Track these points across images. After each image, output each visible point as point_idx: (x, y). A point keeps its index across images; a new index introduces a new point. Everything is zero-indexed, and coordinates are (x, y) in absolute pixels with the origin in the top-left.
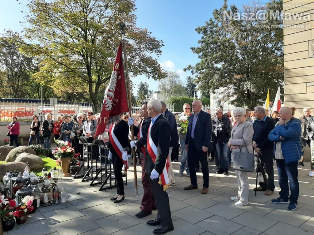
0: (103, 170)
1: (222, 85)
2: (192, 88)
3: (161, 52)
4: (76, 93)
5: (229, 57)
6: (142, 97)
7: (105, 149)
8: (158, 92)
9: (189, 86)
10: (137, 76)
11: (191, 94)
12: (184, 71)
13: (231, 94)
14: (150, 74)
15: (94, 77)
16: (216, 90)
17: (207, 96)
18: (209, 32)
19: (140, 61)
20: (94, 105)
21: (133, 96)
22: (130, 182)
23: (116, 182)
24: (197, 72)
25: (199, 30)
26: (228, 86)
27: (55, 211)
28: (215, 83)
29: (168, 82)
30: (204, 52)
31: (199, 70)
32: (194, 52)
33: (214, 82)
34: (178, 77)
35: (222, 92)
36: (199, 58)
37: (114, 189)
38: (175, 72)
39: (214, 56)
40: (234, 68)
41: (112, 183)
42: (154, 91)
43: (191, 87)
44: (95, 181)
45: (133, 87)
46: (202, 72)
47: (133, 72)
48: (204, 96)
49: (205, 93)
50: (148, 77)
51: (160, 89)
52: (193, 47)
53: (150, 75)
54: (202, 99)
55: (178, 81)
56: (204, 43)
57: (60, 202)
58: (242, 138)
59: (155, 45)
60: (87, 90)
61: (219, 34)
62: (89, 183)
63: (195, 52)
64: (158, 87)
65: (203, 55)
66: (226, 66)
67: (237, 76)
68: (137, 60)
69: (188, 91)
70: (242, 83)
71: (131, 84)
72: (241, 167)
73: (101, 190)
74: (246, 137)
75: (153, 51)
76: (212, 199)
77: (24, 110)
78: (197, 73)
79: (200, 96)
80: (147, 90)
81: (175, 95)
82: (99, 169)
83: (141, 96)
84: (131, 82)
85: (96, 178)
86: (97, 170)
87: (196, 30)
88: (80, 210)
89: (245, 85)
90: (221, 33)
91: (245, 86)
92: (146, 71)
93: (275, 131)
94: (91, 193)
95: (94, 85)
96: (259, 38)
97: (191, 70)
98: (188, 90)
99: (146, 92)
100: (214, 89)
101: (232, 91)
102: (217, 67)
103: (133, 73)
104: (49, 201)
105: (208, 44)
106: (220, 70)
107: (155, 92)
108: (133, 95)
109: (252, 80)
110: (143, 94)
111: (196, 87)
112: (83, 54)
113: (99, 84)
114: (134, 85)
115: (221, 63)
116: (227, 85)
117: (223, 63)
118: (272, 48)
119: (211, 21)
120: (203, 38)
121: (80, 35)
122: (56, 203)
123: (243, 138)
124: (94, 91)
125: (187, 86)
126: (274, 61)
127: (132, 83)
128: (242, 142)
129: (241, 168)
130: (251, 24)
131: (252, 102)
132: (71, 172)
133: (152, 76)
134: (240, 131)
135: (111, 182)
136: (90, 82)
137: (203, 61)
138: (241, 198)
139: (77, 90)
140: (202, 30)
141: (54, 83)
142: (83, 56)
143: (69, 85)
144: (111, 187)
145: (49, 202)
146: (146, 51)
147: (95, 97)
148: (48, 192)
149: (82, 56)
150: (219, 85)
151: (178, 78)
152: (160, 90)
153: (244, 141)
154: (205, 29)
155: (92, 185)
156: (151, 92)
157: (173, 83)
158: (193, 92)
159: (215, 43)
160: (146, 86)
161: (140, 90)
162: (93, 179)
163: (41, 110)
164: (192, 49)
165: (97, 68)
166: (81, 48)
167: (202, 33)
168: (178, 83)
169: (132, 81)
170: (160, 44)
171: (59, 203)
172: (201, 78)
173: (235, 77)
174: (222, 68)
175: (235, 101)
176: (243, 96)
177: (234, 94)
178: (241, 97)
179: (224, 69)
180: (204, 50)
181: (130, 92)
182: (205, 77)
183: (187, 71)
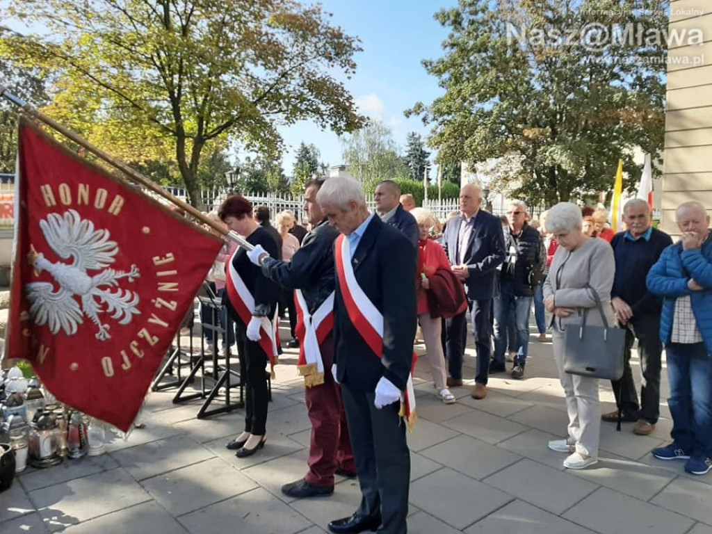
0: (209, 358)
1: (491, 153)
2: (419, 159)
3: (354, 66)
4: (146, 162)
6: (305, 178)
7: (213, 306)
8: (342, 168)
9: (411, 154)
10: (294, 123)
11: (416, 174)
12: (405, 117)
13: (511, 174)
14: (327, 120)
15: (190, 124)
16: (479, 165)
17: (452, 180)
18: (465, 24)
19: (302, 86)
20: (190, 193)
21: (283, 176)
22: (278, 393)
23: (242, 393)
24: (437, 120)
25: (443, 17)
26: (506, 155)
27: (69, 484)
28: (479, 148)
29: (364, 144)
30: (452, 70)
31: (442, 114)
32: (430, 72)
33: (476, 143)
34: (388, 132)
35: (492, 170)
36: (441, 85)
37: (236, 413)
38: (381, 122)
39: (480, 80)
41: (231, 395)
42: (331, 165)
43: (416, 156)
44: (187, 389)
45: (284, 152)
46: (448, 121)
47: (284, 112)
48: (446, 179)
49: (448, 171)
50: (321, 128)
51: (345, 159)
52: (428, 59)
53: (327, 122)
54: (441, 185)
55: (388, 142)
56: (455, 50)
57: (86, 454)
58: (587, 286)
59: (339, 47)
60: (173, 156)
61: (491, 30)
62: (172, 393)
63: (432, 71)
64: (341, 156)
65: (450, 79)
66: (504, 106)
67: (529, 131)
68: (294, 84)
69: (411, 166)
70: (542, 148)
71: (279, 143)
72: (590, 366)
73: (202, 415)
74: (599, 285)
75: (334, 62)
76: (500, 445)
78: (435, 123)
79: (437, 180)
80: (315, 162)
81: (380, 176)
82: (197, 358)
83: (303, 176)
84: (280, 138)
85: (191, 380)
86: (194, 359)
87: (436, 17)
88: (141, 482)
89: (547, 154)
90: (494, 27)
91: (548, 156)
92: (317, 111)
93: (664, 267)
94: (175, 426)
95: (189, 145)
97: (422, 115)
98: (410, 164)
99: (313, 168)
100: (475, 162)
101: (516, 167)
102: (483, 109)
103: (286, 115)
104: (55, 453)
105: (464, 51)
106: (490, 117)
107: (333, 168)
108: (282, 173)
109: (562, 141)
110: (306, 172)
111: (427, 157)
112: (161, 63)
113: (200, 141)
114: (287, 147)
115: (491, 99)
116: (505, 153)
117: (497, 99)
118: (613, 66)
120: (452, 36)
121: (152, 16)
122: (74, 456)
123: (589, 287)
124: (188, 160)
125: (407, 154)
126: (618, 98)
127: (281, 141)
128: (590, 297)
129: (588, 369)
130: (568, 6)
131: (561, 193)
133: (332, 125)
134: (581, 265)
135: (228, 393)
136: (180, 134)
137: (451, 94)
138: (581, 447)
139: (149, 155)
140: (449, 18)
141: (88, 135)
142: (161, 69)
143: (129, 142)
144: (229, 409)
145: (55, 456)
146: (319, 60)
147: (192, 174)
148: (52, 429)
149: (159, 68)
150: (486, 152)
151: (388, 136)
152: (347, 164)
153: (594, 293)
154: (458, 15)
155: (179, 401)
156: (323, 167)
157: (376, 146)
158: (421, 170)
159: (482, 48)
160: (314, 153)
161: (300, 161)
162: (181, 383)
164: (426, 64)
165: (195, 99)
166: (155, 46)
167: (449, 25)
168: (387, 148)
169: (283, 137)
170: (354, 45)
171: (81, 457)
172: (446, 135)
173: (525, 135)
174: (495, 112)
175: (520, 190)
176: (539, 180)
177: (521, 173)
178: (534, 183)
179: (501, 113)
180: (453, 65)
181: (276, 166)
182: (455, 131)
183: (412, 116)
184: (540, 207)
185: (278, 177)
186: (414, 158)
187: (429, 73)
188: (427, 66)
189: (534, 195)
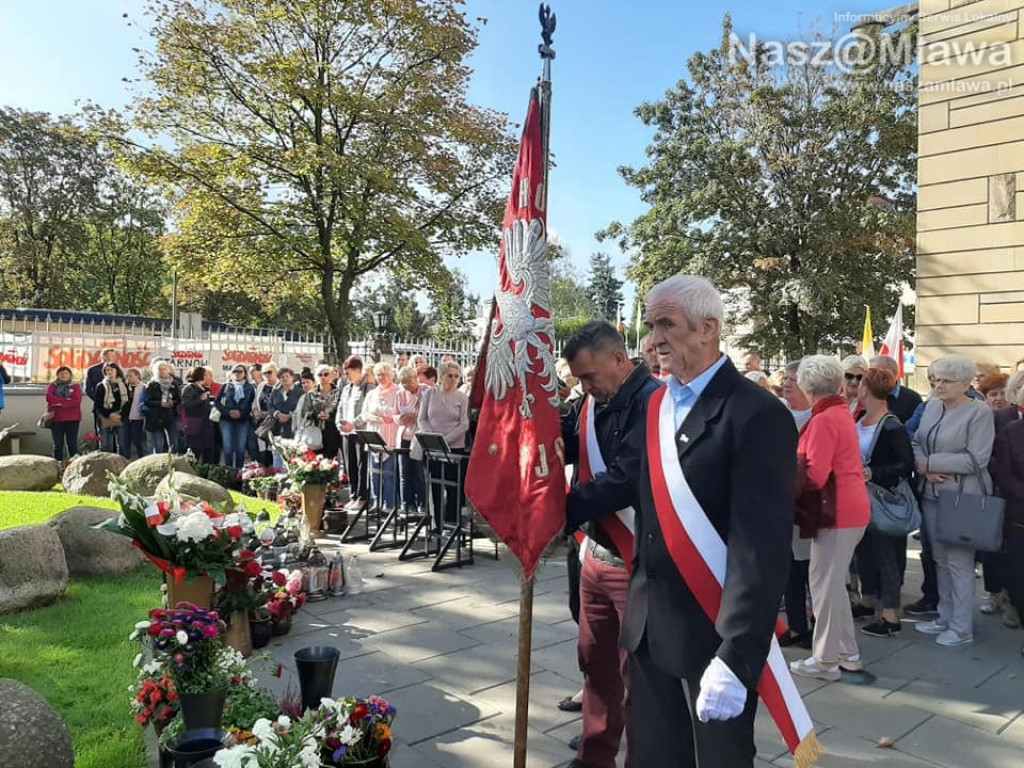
2: (608, 290)
5: (737, 201)
9: (596, 284)
11: (603, 310)
12: (596, 241)
13: (739, 315)
18: (676, 122)
24: (639, 244)
25: (646, 113)
26: (731, 291)
30: (660, 181)
31: (645, 239)
32: (629, 182)
36: (644, 199)
39: (696, 195)
40: (754, 236)
42: (482, 299)
43: (603, 287)
52: (626, 165)
55: (565, 267)
56: (663, 157)
57: (348, 593)
61: (709, 130)
62: (396, 553)
63: (632, 181)
65: (656, 192)
66: (729, 227)
67: (761, 261)
69: (595, 300)
70: (777, 282)
73: (436, 568)
77: (119, 349)
78: (637, 249)
80: (460, 294)
83: (450, 313)
87: (638, 112)
88: (414, 610)
89: (783, 290)
90: (713, 126)
91: (784, 294)
96: (832, 145)
97: (620, 238)
98: (594, 297)
101: (745, 305)
102: (699, 230)
104: (321, 590)
105: (675, 158)
106: (710, 241)
108: (416, 309)
109: (805, 274)
111: (619, 288)
113: (350, 274)
115: (712, 218)
116: (730, 287)
117: (717, 217)
118: (870, 177)
119: (682, 88)
120: (658, 137)
121: (296, 124)
122: (336, 594)
125: (591, 283)
130: (810, 102)
131: (805, 342)
132: (326, 527)
136: (326, 268)
137: (658, 212)
140: (654, 114)
147: (340, 317)
151: (564, 259)
154: (666, 110)
155: (406, 558)
156: (472, 301)
158: (612, 305)
159: (698, 155)
160: (458, 280)
163: (172, 348)
164: (624, 172)
167: (655, 123)
168: (563, 274)
171: (345, 595)
172: (652, 264)
173: (756, 265)
174: (716, 235)
175: (750, 337)
176: (776, 323)
177: (750, 315)
178: (769, 327)
179: (723, 237)
180: (661, 175)
181: (407, 299)
182: (664, 259)
183: (606, 240)
184: (778, 359)
185: (411, 314)
186: (600, 288)
187: (628, 184)
188: (625, 174)
189: (770, 343)
